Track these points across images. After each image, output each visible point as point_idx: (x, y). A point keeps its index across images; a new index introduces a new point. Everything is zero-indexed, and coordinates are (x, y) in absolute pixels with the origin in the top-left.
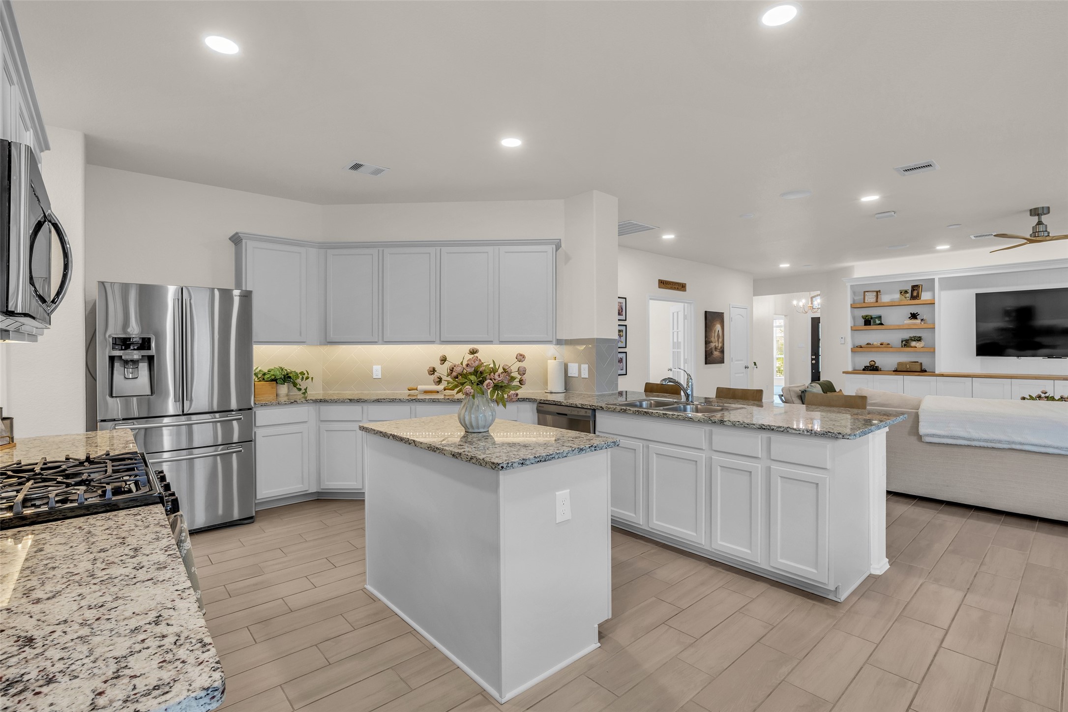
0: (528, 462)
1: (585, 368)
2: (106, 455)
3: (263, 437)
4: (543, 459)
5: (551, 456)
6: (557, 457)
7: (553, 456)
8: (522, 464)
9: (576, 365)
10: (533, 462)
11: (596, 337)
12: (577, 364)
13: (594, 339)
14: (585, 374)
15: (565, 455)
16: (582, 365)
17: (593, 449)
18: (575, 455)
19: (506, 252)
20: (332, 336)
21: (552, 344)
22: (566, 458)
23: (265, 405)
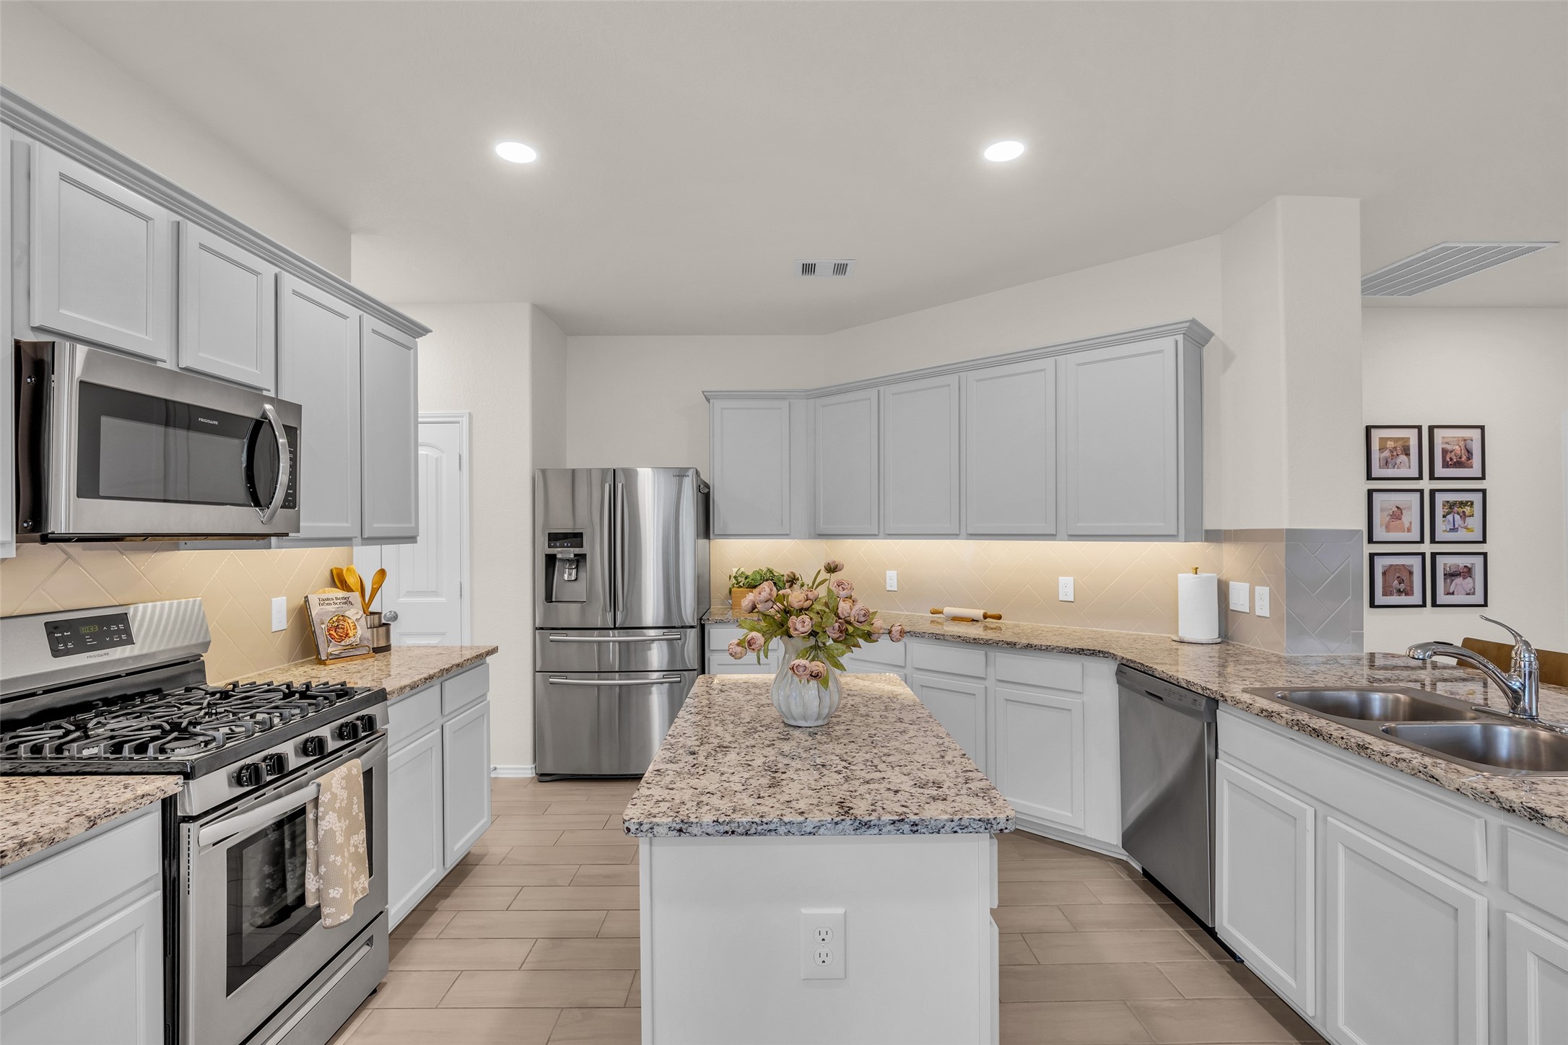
0: (695, 830)
1: (1263, 593)
2: (342, 685)
3: (719, 665)
4: (741, 830)
5: (765, 827)
6: (782, 830)
7: (772, 827)
8: (680, 830)
9: (1246, 586)
10: (710, 830)
11: (1286, 526)
12: (1248, 584)
13: (1283, 529)
14: (1263, 609)
15: (808, 830)
16: (1256, 587)
17: (906, 827)
18: (843, 833)
19: (1079, 365)
20: (823, 528)
21: (1178, 541)
22: (811, 837)
23: (721, 622)
